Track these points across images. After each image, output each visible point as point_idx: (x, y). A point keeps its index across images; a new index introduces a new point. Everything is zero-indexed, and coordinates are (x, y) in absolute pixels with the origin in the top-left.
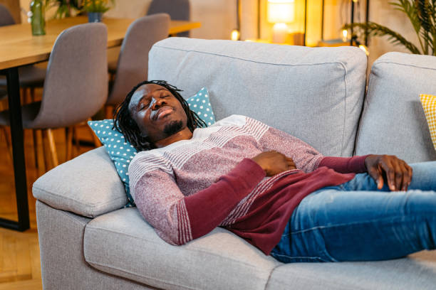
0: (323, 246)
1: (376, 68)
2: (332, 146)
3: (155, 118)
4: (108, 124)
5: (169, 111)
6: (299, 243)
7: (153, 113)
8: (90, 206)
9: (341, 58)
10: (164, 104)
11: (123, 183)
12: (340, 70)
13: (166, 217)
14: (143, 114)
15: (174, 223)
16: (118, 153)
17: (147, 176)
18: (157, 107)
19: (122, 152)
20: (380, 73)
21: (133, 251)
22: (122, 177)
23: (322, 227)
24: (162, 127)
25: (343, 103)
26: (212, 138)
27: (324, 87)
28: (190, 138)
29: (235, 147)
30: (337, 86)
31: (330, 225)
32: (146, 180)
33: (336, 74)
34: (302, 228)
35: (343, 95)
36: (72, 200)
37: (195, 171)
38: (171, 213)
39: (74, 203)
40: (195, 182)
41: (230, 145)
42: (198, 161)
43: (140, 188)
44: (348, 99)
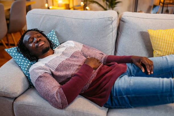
0: (128, 102)
1: (123, 19)
2: (108, 50)
3: (37, 47)
4: (14, 50)
5: (43, 43)
6: (116, 101)
7: (36, 44)
8: (14, 94)
9: (110, 16)
10: (40, 40)
11: (27, 77)
12: (110, 20)
13: (54, 98)
14: (31, 45)
15: (59, 101)
16: (22, 63)
17: (40, 77)
18: (37, 42)
19: (24, 62)
20: (125, 21)
21: (40, 113)
22: (26, 74)
23: (129, 96)
24: (41, 51)
25: (111, 33)
26: (63, 53)
27: (104, 27)
28: (53, 53)
29: (75, 57)
30: (109, 27)
31: (133, 95)
32: (40, 79)
33: (109, 22)
34: (118, 95)
35: (111, 30)
36: (5, 92)
37: (61, 71)
38: (57, 96)
39: (6, 94)
40: (63, 76)
41: (73, 56)
42: (62, 67)
43: (38, 83)
44: (113, 32)
